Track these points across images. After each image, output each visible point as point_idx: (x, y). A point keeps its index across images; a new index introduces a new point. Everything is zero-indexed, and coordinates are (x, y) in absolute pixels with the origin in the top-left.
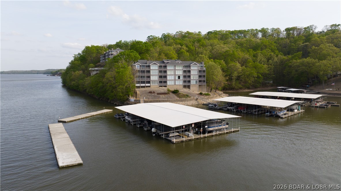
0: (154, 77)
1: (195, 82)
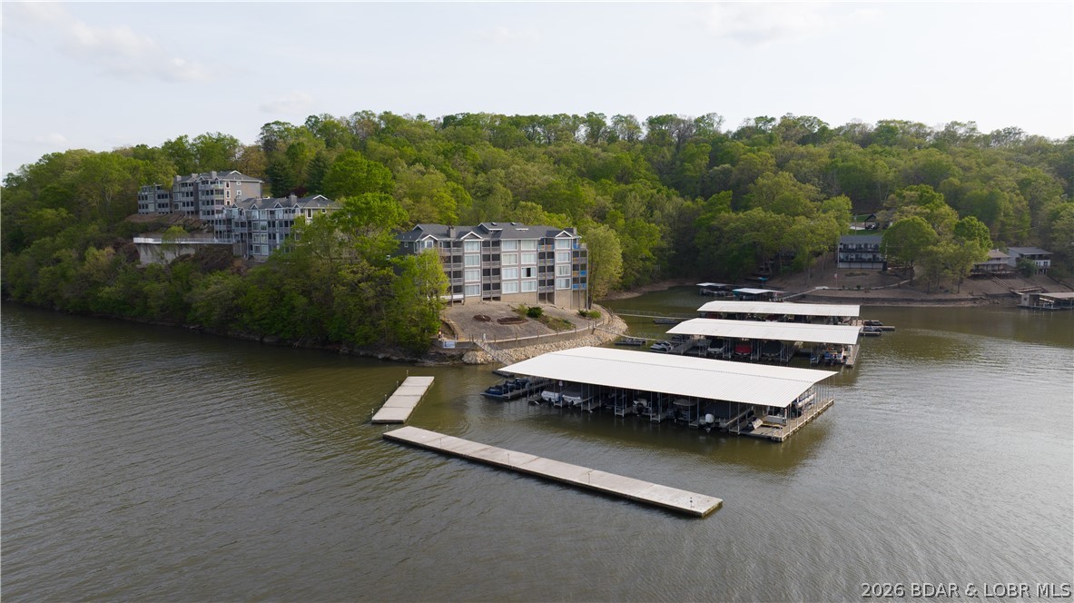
0: (473, 276)
1: (563, 284)
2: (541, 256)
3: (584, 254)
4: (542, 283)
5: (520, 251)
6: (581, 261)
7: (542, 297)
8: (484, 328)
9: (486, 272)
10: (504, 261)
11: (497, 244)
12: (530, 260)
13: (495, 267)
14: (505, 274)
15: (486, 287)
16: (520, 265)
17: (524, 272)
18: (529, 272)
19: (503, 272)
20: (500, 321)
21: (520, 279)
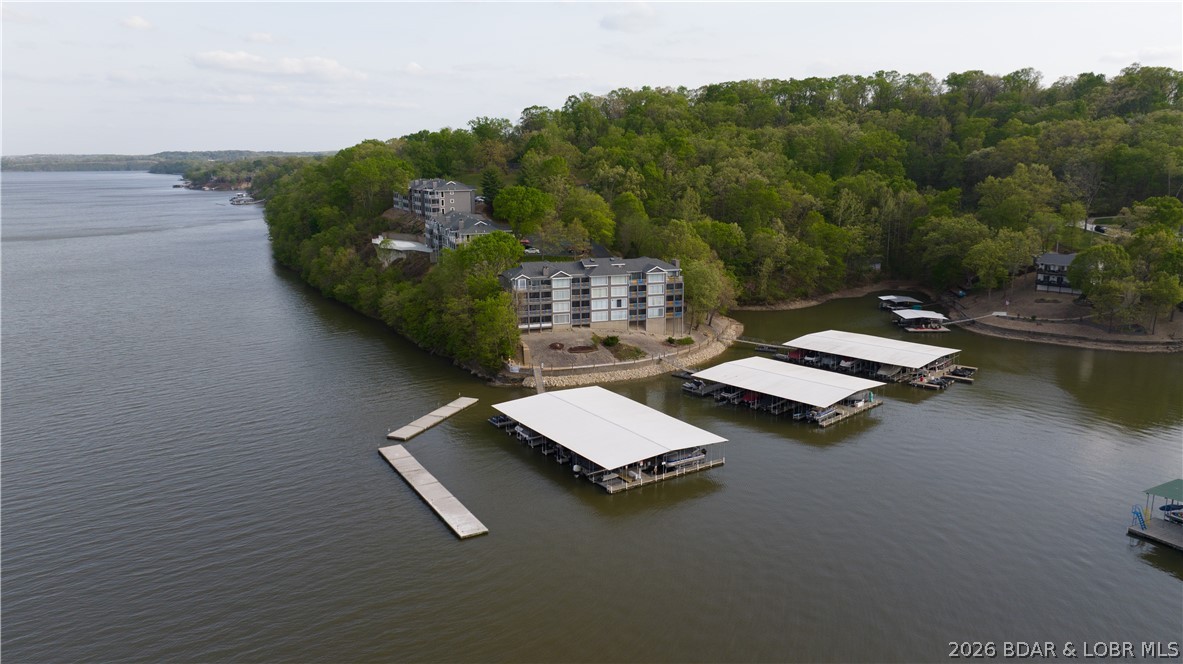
0: (561, 306)
1: (656, 311)
2: (632, 289)
3: (679, 286)
4: (632, 312)
5: (610, 286)
6: (676, 292)
7: (632, 324)
8: (552, 356)
9: (575, 304)
10: (594, 294)
11: (587, 280)
12: (622, 292)
13: (586, 299)
14: (594, 305)
15: (575, 316)
16: (610, 298)
17: (614, 304)
18: (619, 303)
19: (593, 303)
20: (571, 350)
21: (610, 310)
